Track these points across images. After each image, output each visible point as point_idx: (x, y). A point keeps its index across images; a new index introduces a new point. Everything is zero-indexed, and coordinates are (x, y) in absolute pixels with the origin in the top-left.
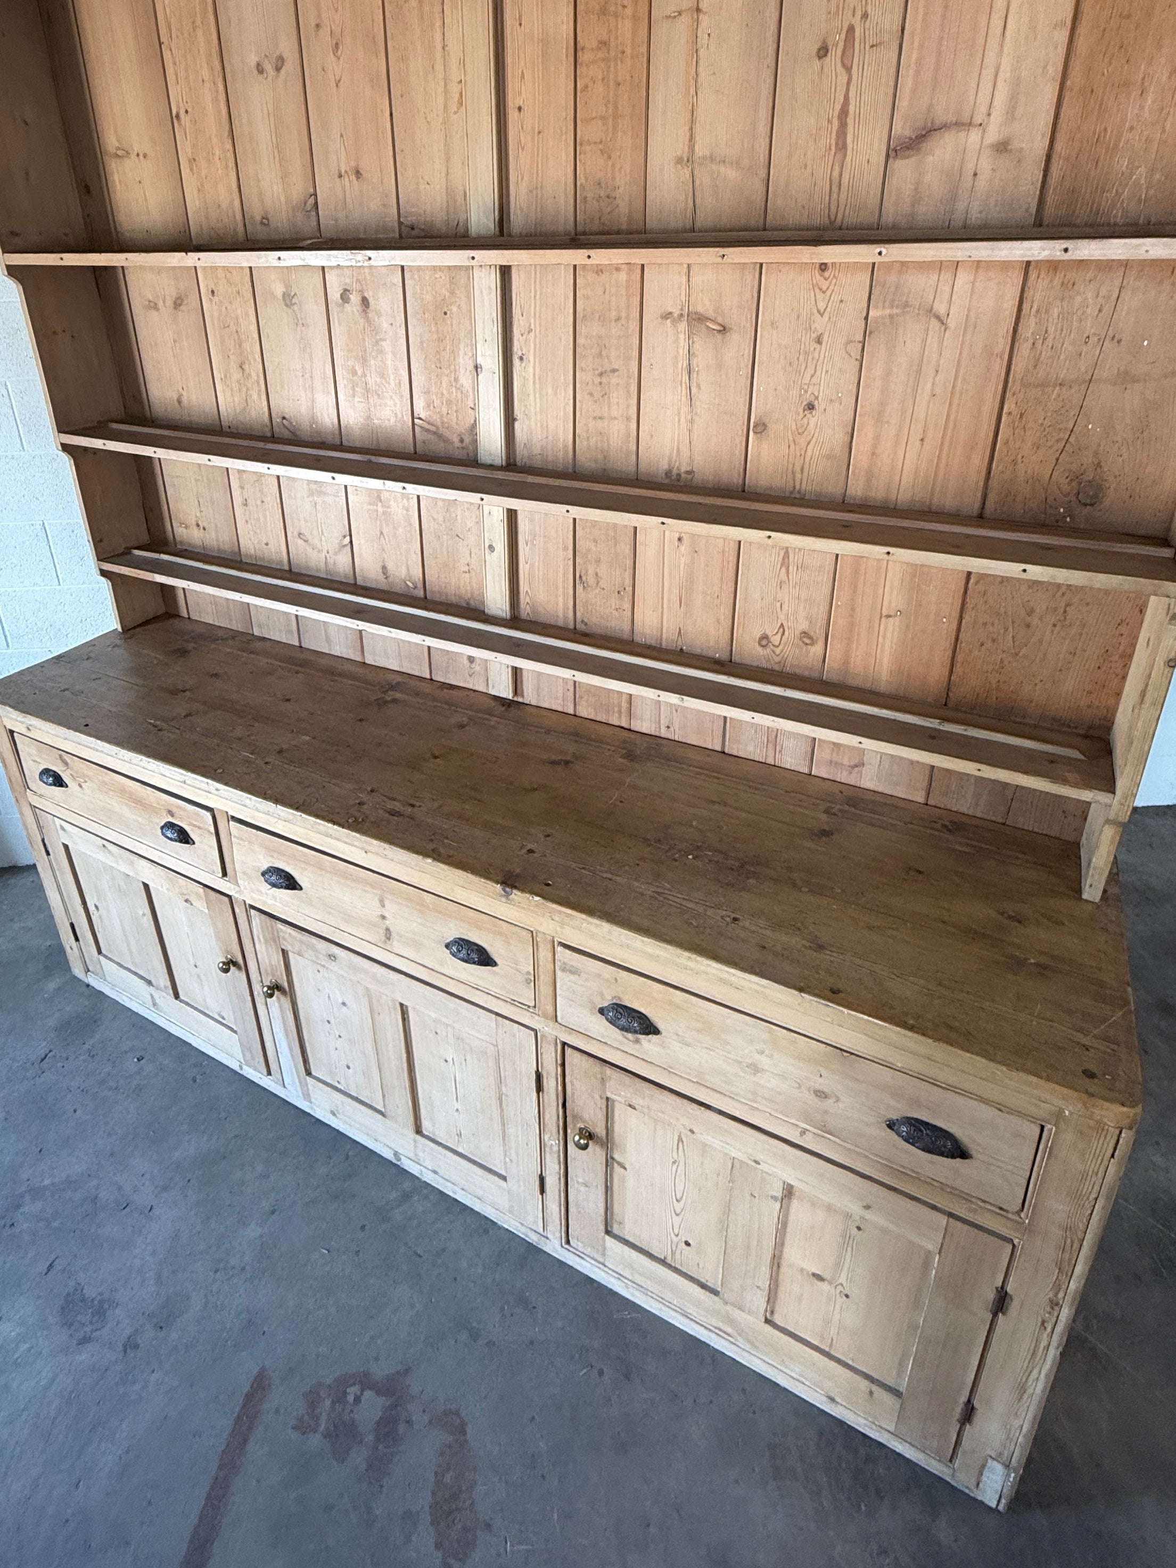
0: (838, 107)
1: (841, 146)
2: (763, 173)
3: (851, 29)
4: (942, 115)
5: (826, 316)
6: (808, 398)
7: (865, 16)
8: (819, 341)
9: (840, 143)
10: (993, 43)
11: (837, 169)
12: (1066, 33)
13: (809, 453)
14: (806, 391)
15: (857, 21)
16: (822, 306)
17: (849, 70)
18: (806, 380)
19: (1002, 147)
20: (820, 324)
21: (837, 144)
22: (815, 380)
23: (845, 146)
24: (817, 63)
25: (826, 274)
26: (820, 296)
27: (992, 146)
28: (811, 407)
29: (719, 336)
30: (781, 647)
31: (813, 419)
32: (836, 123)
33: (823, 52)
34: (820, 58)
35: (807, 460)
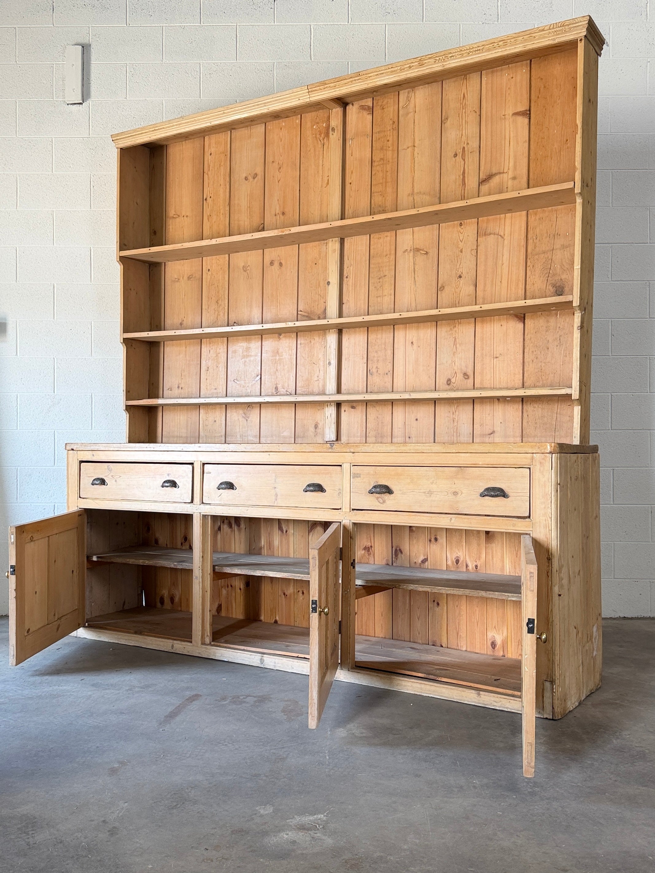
0: (462, 172)
1: (464, 183)
2: (438, 195)
3: (464, 148)
4: (494, 171)
5: (463, 242)
6: (459, 273)
7: (468, 144)
8: (461, 252)
9: (463, 182)
10: (507, 148)
11: (463, 191)
12: (527, 144)
13: (461, 294)
14: (458, 271)
15: (465, 145)
16: (461, 238)
17: (464, 160)
18: (458, 267)
19: (514, 178)
20: (461, 245)
21: (462, 183)
22: (461, 266)
23: (465, 184)
24: (454, 159)
25: (462, 227)
26: (460, 235)
27: (511, 178)
28: (460, 277)
29: (425, 256)
30: (456, 383)
31: (462, 281)
32: (461, 177)
33: (456, 155)
34: (455, 157)
35: (460, 297)
